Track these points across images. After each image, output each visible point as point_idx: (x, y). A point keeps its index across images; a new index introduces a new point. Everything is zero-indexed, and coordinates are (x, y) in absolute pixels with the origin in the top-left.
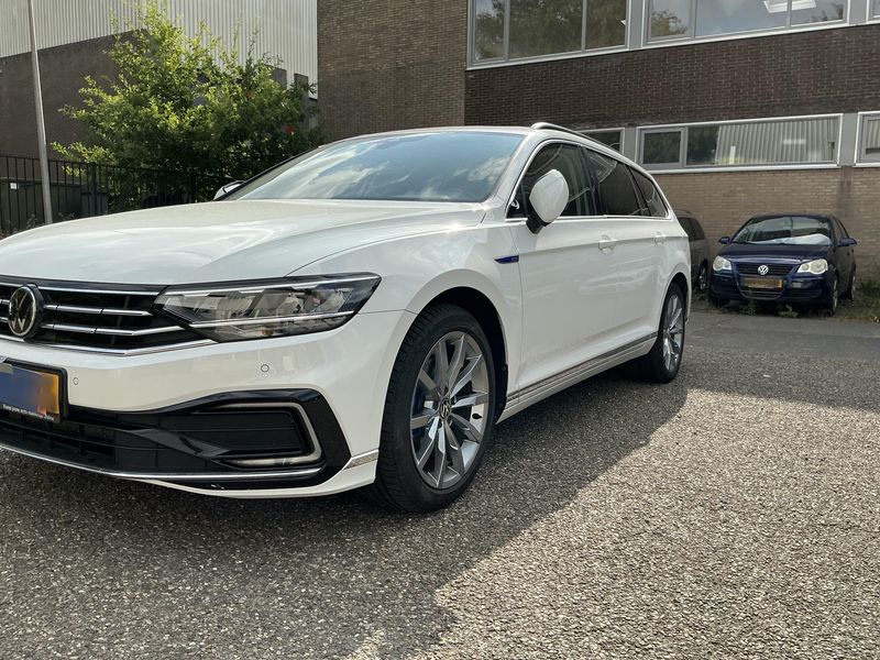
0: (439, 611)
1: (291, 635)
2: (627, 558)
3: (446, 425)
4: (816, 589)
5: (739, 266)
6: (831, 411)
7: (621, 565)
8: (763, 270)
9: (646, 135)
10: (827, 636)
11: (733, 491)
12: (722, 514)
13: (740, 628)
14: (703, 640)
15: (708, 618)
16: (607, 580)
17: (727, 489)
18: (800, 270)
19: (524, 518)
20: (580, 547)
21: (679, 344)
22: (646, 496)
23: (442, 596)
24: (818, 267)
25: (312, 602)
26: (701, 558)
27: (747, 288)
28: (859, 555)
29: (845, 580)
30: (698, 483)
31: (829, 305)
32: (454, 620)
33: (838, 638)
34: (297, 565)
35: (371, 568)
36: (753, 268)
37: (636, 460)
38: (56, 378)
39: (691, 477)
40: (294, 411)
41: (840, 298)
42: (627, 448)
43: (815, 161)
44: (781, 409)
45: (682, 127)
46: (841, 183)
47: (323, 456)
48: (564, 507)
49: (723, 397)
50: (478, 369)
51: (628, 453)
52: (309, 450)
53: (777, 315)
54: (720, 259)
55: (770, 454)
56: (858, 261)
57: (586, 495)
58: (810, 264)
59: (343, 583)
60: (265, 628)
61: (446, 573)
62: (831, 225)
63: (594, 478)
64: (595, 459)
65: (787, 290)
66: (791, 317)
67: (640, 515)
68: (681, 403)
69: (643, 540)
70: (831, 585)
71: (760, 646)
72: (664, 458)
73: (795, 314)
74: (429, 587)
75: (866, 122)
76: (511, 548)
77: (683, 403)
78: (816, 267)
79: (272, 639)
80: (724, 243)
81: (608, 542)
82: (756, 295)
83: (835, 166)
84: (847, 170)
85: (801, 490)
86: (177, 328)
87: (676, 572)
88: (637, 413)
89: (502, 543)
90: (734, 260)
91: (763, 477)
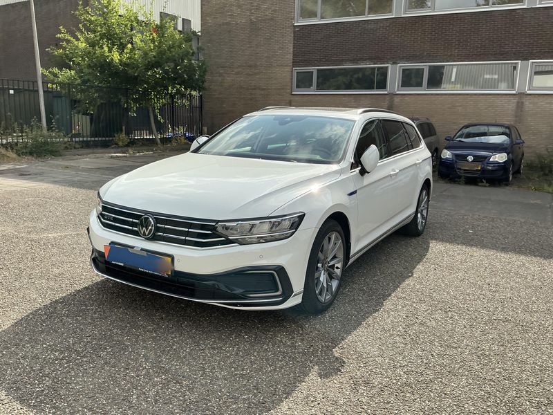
0: (337, 358)
1: (282, 368)
2: (410, 335)
3: (326, 273)
4: (490, 349)
5: (456, 155)
6: (503, 255)
7: (408, 339)
8: (470, 158)
9: (403, 70)
10: (493, 369)
11: (454, 302)
12: (450, 314)
13: (459, 366)
14: (444, 371)
15: (446, 362)
16: (403, 345)
17: (452, 301)
18: (491, 160)
19: (362, 316)
20: (389, 330)
21: (425, 215)
22: (415, 305)
23: (336, 352)
24: (502, 157)
25: (285, 355)
26: (441, 336)
27: (461, 169)
28: (509, 334)
29: (502, 345)
30: (438, 298)
31: (507, 179)
32: (344, 362)
33: (497, 370)
34: (271, 338)
35: (302, 340)
36: (464, 157)
37: (408, 285)
38: (169, 259)
39: (435, 294)
40: (272, 274)
41: (513, 174)
42: (403, 278)
43: (503, 89)
44: (478, 253)
45: (425, 66)
46: (518, 102)
47: (283, 293)
48: (378, 310)
49: (449, 246)
50: (339, 247)
51: (404, 281)
52: (277, 290)
53: (477, 185)
54: (445, 151)
55: (472, 281)
56: (525, 150)
57: (387, 304)
58: (497, 156)
59: (293, 346)
60: (270, 366)
61: (335, 342)
62: (510, 131)
63: (390, 295)
64: (388, 285)
65: (483, 171)
66: (485, 186)
67: (413, 314)
68: (427, 249)
69: (416, 327)
70: (496, 348)
71: (467, 373)
72: (421, 284)
73: (487, 185)
74: (330, 348)
75: (534, 66)
76: (359, 331)
77: (428, 250)
78: (500, 158)
79: (275, 370)
80: (448, 140)
81: (401, 328)
82: (465, 173)
83: (514, 92)
84: (521, 95)
85: (486, 301)
86: (223, 239)
87: (432, 342)
88: (406, 257)
89: (355, 329)
90: (454, 152)
91: (469, 294)
